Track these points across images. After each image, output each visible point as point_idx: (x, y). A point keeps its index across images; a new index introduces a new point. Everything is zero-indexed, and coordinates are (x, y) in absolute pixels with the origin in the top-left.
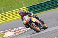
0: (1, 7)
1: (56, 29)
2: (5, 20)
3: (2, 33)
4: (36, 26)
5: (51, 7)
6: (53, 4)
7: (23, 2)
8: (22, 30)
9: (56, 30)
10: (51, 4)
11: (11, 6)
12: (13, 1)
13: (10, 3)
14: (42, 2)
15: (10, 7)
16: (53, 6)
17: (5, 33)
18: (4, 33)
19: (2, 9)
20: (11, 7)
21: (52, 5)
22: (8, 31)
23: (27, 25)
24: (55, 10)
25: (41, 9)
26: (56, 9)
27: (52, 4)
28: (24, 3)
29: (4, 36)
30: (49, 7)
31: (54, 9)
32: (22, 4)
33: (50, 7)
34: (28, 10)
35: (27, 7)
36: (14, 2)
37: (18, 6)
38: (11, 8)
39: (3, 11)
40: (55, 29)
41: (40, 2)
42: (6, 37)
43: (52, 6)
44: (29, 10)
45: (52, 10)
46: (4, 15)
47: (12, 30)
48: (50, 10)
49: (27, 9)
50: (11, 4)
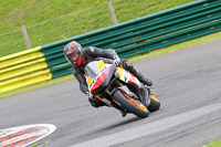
1: (151, 132)
4: (133, 97)
5: (133, 49)
6: (138, 35)
7: (24, 28)
8: (20, 138)
10: (131, 37)
14: (96, 28)
16: (138, 42)
21: (134, 40)
23: (100, 93)
26: (151, 54)
27: (135, 36)
28: (29, 32)
30: (125, 48)
31: (142, 54)
32: (22, 36)
33: (129, 46)
34: (44, 59)
35: (40, 48)
40: (147, 133)
41: (90, 29)
43: (135, 45)
44: (47, 61)
49: (42, 55)
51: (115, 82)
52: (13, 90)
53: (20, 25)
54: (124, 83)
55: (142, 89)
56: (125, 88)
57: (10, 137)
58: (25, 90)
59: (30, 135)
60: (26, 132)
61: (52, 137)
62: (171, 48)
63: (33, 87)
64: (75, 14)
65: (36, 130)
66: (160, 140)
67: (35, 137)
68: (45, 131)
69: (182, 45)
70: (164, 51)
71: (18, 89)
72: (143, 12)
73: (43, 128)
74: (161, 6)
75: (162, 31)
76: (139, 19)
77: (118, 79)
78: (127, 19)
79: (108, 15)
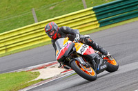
0: (31, 8)
2: (41, 40)
3: (33, 71)
4: (85, 65)
15: (52, 8)
17: (40, 71)
18: (38, 70)
19: (34, 14)
22: (47, 66)
25: (127, 13)
29: (39, 78)
34: (95, 15)
37: (70, 5)
39: (35, 19)
42: (42, 80)
46: (39, 27)
54: (80, 55)
56: (80, 59)
77: (75, 51)
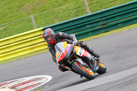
5: (100, 29)
6: (103, 20)
7: (32, 16)
8: (30, 84)
9: (111, 83)
10: (98, 22)
11: (4, 27)
12: (9, 15)
13: (2, 19)
14: (77, 16)
16: (103, 25)
20: (4, 30)
21: (100, 23)
23: (64, 63)
24: (108, 35)
26: (111, 32)
27: (101, 21)
28: (35, 18)
31: (105, 32)
32: (31, 21)
33: (98, 28)
35: (42, 28)
36: (11, 17)
37: (20, 26)
38: (4, 32)
41: (73, 17)
43: (101, 27)
45: (101, 35)
47: (6, 84)
48: (97, 36)
50: (4, 20)
51: (74, 56)
52: (25, 55)
53: (29, 14)
55: (92, 61)
56: (80, 60)
57: (24, 83)
58: (32, 54)
59: (36, 82)
60: (33, 80)
61: (50, 84)
62: (123, 28)
63: (37, 53)
64: (64, 7)
65: (40, 79)
66: (117, 86)
67: (39, 84)
68: (45, 80)
69: (131, 27)
70: (119, 30)
71: (28, 54)
72: (106, 6)
73: (44, 78)
74: (117, 2)
75: (118, 18)
76: (103, 10)
78: (96, 10)
79: (84, 8)
